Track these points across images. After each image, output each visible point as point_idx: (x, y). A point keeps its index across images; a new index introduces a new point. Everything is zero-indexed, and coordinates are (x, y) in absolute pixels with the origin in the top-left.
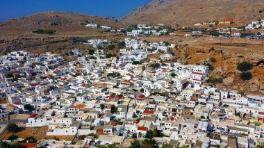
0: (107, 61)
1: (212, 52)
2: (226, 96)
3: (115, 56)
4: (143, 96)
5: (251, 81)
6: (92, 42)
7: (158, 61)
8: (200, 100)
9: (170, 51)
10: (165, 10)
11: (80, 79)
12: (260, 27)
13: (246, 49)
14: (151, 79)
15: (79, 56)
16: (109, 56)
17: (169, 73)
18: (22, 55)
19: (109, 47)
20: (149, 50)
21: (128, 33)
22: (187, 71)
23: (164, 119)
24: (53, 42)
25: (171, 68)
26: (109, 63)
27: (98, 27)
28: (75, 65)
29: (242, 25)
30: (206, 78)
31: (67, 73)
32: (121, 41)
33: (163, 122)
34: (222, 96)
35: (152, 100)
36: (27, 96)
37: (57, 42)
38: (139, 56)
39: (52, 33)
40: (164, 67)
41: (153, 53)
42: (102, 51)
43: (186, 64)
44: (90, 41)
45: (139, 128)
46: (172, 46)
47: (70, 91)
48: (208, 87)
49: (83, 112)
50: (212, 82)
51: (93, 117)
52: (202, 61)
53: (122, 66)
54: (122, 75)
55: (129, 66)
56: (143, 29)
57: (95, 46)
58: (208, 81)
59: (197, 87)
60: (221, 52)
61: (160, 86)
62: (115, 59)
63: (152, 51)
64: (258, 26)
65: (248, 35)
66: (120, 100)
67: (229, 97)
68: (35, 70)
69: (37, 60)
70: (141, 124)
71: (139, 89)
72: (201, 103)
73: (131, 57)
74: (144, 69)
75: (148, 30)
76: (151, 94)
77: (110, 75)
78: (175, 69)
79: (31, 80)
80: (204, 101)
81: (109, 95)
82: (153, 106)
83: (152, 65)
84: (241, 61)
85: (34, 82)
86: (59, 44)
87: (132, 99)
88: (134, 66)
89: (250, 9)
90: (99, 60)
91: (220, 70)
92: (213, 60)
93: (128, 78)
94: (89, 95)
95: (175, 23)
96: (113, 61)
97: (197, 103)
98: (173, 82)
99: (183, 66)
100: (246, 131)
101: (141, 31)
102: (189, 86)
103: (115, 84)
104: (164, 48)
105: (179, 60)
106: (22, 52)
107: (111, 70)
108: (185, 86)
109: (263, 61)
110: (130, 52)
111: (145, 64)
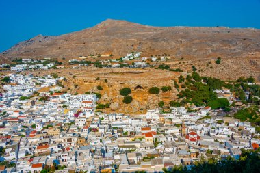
1: (98, 82)
2: (114, 119)
4: (35, 132)
5: (132, 104)
7: (48, 94)
8: (92, 126)
9: (59, 83)
10: (50, 45)
12: (134, 59)
13: (125, 77)
14: (41, 113)
17: (61, 105)
20: (37, 84)
21: (12, 69)
22: (78, 101)
23: (59, 151)
25: (62, 100)
29: (119, 57)
30: (95, 106)
32: (4, 76)
33: (59, 154)
34: (111, 120)
35: (45, 135)
38: (27, 91)
40: (55, 99)
41: (42, 86)
43: (76, 94)
45: (34, 166)
46: (61, 78)
48: (98, 113)
50: (101, 107)
52: (91, 90)
53: (8, 103)
55: (16, 102)
56: (28, 63)
58: (97, 108)
59: (88, 115)
60: (106, 80)
61: (52, 119)
63: (40, 84)
64: (132, 58)
65: (125, 65)
66: (8, 140)
67: (116, 119)
70: (35, 161)
71: (30, 125)
72: (94, 129)
73: (17, 93)
74: (33, 103)
75: (34, 64)
76: (44, 128)
78: (67, 99)
80: (95, 126)
82: (47, 140)
83: (42, 99)
84: (123, 87)
87: (23, 136)
88: (22, 102)
89: (124, 44)
91: (107, 97)
92: (100, 88)
93: (16, 115)
95: (61, 57)
97: (90, 130)
99: (74, 97)
100: (133, 146)
101: (26, 65)
102: (81, 114)
104: (53, 81)
105: (68, 92)
108: (77, 115)
109: (139, 86)
110: (16, 88)
111: (35, 98)
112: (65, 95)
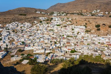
0: (47, 25)
1: (85, 21)
3: (50, 23)
4: (64, 38)
5: (100, 31)
6: (41, 18)
7: (66, 25)
11: (39, 32)
14: (65, 31)
15: (37, 23)
16: (48, 23)
17: (71, 29)
18: (16, 23)
19: (47, 20)
20: (62, 21)
21: (53, 15)
22: (78, 28)
23: (74, 46)
24: (27, 19)
26: (48, 26)
27: (41, 13)
28: (36, 27)
31: (34, 30)
32: (51, 18)
34: (92, 37)
35: (68, 39)
36: (22, 39)
37: (28, 18)
38: (59, 23)
39: (25, 15)
40: (69, 27)
41: (64, 22)
42: (45, 21)
44: (40, 18)
46: (70, 19)
47: (37, 36)
48: (86, 34)
49: (45, 44)
50: (87, 31)
51: (49, 46)
52: (83, 24)
53: (53, 27)
54: (54, 30)
57: (42, 20)
58: (85, 32)
59: (82, 34)
60: (89, 21)
62: (50, 24)
64: (96, 12)
66: (57, 39)
67: (94, 37)
68: (22, 29)
69: (22, 25)
71: (62, 35)
72: (85, 39)
73: (56, 23)
74: (62, 28)
76: (67, 37)
77: (50, 30)
79: (22, 32)
81: (52, 37)
83: (64, 26)
85: (23, 33)
86: (29, 19)
87: (60, 39)
88: (57, 27)
89: (93, 6)
90: (44, 25)
91: (89, 28)
92: (86, 24)
93: (57, 31)
94: (44, 38)
95: (67, 11)
96: (50, 25)
98: (73, 32)
99: (76, 27)
103: (53, 33)
104: (67, 20)
105: (74, 24)
106: (16, 22)
107: (49, 28)
108: (78, 33)
109: (104, 24)
110: (55, 22)
111: (61, 26)
112: (72, 26)
